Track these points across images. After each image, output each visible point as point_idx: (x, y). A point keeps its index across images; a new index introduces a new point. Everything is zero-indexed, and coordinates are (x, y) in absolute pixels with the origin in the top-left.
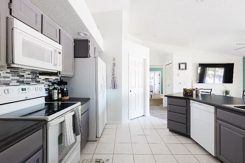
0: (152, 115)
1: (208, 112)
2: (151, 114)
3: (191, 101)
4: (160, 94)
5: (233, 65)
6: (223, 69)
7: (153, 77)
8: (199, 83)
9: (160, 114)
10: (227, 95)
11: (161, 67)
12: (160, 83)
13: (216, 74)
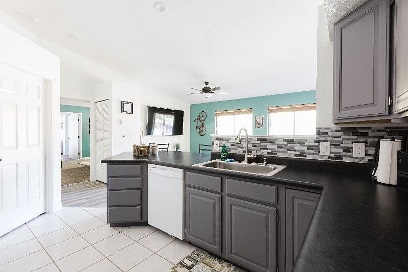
0: (68, 204)
1: (176, 178)
2: (65, 203)
3: (149, 165)
4: (81, 158)
5: (182, 112)
6: (173, 116)
7: (64, 124)
8: (148, 135)
9: (87, 199)
10: (178, 150)
11: (85, 105)
12: (81, 137)
13: (166, 123)
